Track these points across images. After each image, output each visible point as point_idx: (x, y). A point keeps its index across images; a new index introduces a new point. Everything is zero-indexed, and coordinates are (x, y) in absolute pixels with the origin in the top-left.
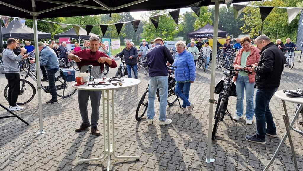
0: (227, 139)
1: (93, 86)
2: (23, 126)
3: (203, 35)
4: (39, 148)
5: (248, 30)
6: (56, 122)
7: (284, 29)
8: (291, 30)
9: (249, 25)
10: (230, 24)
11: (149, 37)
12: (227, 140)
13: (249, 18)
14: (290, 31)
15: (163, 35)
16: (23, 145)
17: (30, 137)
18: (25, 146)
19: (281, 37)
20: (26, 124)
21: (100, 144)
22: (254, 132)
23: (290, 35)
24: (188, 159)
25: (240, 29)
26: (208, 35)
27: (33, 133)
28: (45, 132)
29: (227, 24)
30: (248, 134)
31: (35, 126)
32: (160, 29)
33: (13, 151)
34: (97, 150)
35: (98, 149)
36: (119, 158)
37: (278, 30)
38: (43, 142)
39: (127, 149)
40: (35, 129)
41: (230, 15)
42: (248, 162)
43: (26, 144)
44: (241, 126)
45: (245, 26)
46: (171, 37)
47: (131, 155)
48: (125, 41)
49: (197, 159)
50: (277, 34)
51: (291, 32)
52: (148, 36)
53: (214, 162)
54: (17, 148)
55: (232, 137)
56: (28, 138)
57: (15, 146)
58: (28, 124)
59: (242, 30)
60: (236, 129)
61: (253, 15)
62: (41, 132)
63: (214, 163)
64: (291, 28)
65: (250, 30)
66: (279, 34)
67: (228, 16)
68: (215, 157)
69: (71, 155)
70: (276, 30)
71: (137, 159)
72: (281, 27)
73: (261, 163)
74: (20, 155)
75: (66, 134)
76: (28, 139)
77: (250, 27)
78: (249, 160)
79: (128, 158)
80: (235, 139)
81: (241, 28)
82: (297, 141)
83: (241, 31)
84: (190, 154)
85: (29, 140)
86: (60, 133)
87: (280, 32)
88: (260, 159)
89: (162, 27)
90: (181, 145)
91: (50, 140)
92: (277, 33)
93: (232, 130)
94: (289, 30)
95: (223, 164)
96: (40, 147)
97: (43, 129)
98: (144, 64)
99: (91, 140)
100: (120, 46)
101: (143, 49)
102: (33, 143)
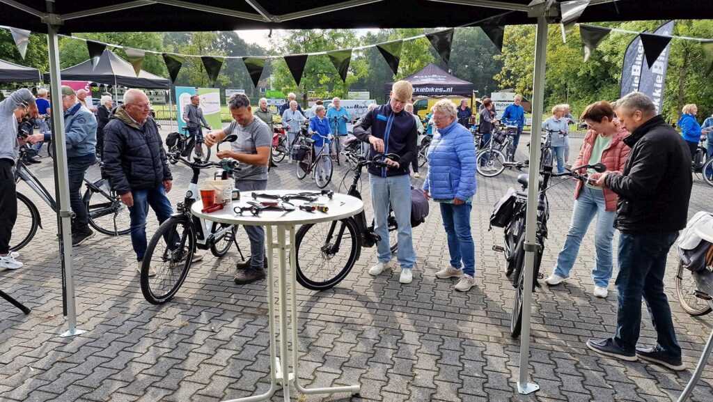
0: (544, 334)
1: (255, 215)
2: (15, 315)
3: (422, 90)
4: (81, 377)
5: (510, 81)
6: (103, 302)
7: (581, 82)
8: (597, 84)
9: (513, 70)
10: (467, 66)
11: (288, 87)
12: (545, 336)
13: (512, 56)
14: (594, 86)
15: (321, 85)
16: (32, 369)
17: (45, 347)
18: (38, 371)
19: (576, 99)
20: (20, 311)
21: (243, 358)
22: (596, 313)
23: (594, 95)
24: (477, 388)
25: (494, 78)
26: (432, 90)
27: (50, 336)
28: (84, 331)
29: (460, 66)
30: (585, 319)
31: (48, 314)
32: (313, 69)
33: (8, 388)
34: (242, 375)
35: (245, 372)
36: (308, 393)
37: (569, 84)
38: (86, 359)
39: (318, 369)
40: (49, 323)
41: (466, 47)
42: (611, 387)
43: (40, 365)
44: (564, 301)
45: (503, 72)
46: (340, 89)
47: (333, 383)
48: (227, 95)
49: (495, 385)
50: (566, 92)
51: (596, 88)
52: (285, 86)
53: (537, 391)
54: (16, 378)
55: (553, 329)
56: (39, 349)
57: (8, 372)
58: (26, 311)
59: (499, 80)
60: (554, 308)
61: (521, 48)
62: (72, 331)
63: (538, 393)
64: (596, 81)
65: (516, 82)
66: (570, 92)
67: (461, 48)
68: (535, 379)
69: (176, 390)
70: (565, 84)
71: (354, 394)
72: (576, 77)
73: (638, 388)
74: (30, 398)
75: (143, 334)
76: (41, 352)
77: (516, 76)
78: (612, 383)
79: (332, 392)
80: (561, 333)
81: (497, 77)
82: (693, 334)
83: (497, 82)
84: (477, 375)
85: (43, 355)
86: (126, 333)
87: (574, 89)
88: (633, 378)
89: (320, 66)
90: (449, 354)
91: (105, 353)
92: (568, 89)
93: (547, 311)
94: (592, 86)
95: (559, 394)
96: (81, 372)
97: (77, 323)
98: (296, 152)
99: (218, 347)
100: (221, 106)
101: (291, 116)
102: (58, 361)
